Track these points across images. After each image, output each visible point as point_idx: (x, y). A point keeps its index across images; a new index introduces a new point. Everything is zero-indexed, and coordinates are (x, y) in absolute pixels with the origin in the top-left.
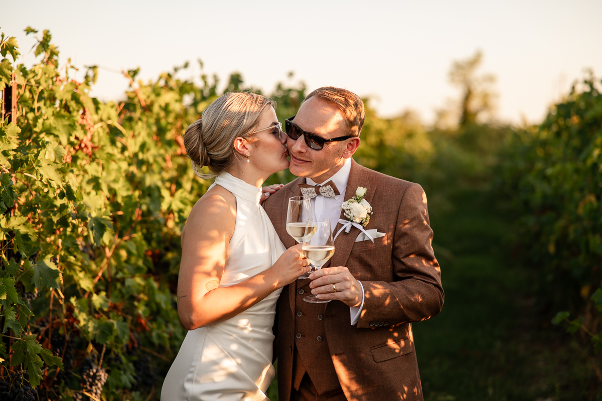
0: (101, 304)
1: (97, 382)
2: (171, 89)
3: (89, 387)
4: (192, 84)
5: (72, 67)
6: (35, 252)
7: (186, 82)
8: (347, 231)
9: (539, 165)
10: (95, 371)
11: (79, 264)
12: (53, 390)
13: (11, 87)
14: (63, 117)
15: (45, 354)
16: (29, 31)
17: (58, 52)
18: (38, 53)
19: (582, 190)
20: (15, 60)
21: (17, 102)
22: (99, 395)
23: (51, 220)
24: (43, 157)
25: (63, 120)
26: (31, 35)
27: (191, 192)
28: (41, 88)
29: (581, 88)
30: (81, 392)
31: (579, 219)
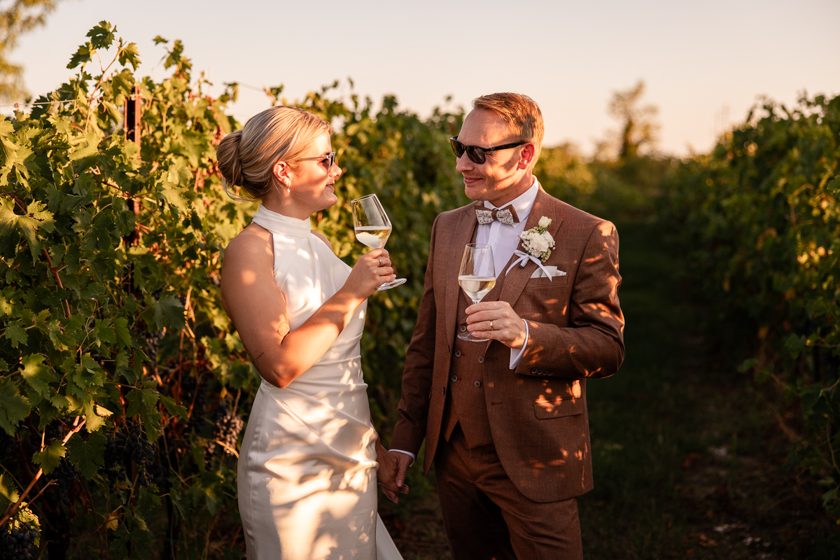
0: (235, 345)
1: (231, 429)
2: (319, 110)
3: (222, 436)
4: (341, 105)
5: (206, 81)
6: (160, 287)
7: (335, 103)
8: (523, 264)
9: (712, 197)
10: (229, 417)
11: (213, 300)
12: (183, 439)
13: (134, 102)
14: (194, 136)
15: (167, 403)
16: (159, 40)
17: (191, 65)
18: (168, 66)
19: (761, 223)
20: (135, 69)
21: (142, 119)
22: (234, 444)
23: (177, 251)
24: (165, 180)
25: (193, 139)
26: (161, 44)
27: (338, 222)
28: (170, 104)
29: (761, 114)
30: (214, 440)
31: (757, 254)
